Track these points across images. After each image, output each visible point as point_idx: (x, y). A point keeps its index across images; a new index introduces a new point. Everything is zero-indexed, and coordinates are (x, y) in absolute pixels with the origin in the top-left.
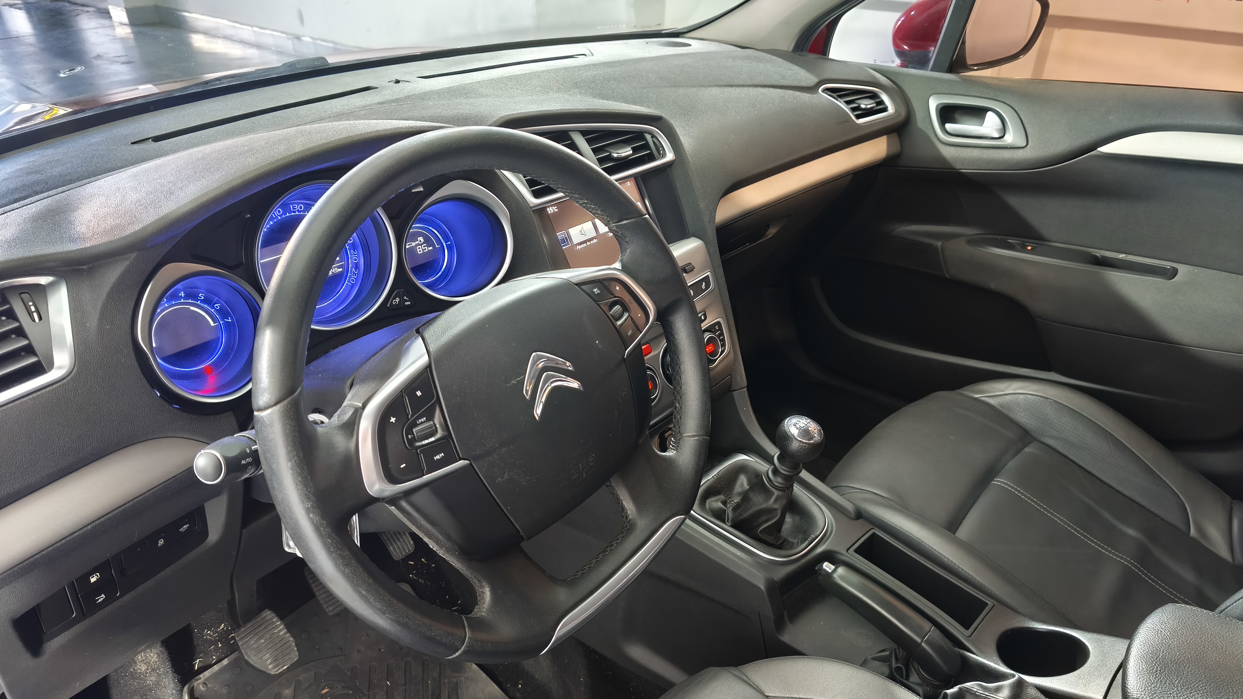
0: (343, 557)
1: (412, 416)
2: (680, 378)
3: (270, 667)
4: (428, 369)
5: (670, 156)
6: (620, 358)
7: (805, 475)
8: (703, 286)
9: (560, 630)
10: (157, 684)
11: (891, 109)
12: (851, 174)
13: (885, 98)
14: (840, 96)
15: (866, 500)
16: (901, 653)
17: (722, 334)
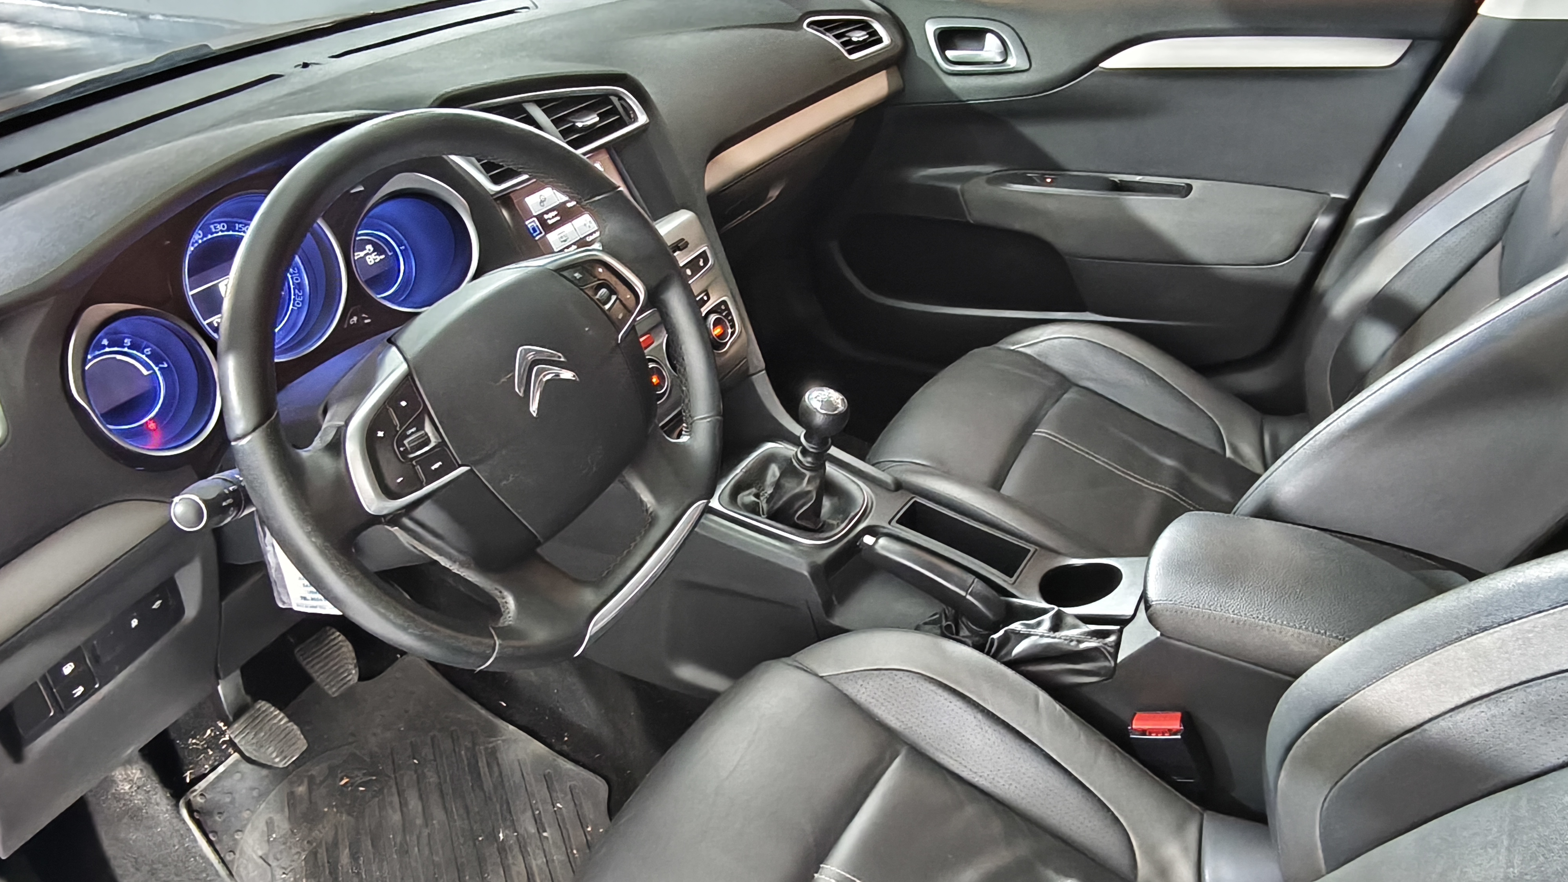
0: (355, 578)
1: (401, 428)
2: (683, 359)
3: (277, 760)
4: (409, 377)
5: (642, 119)
6: (614, 343)
7: (834, 451)
8: (701, 264)
9: (592, 629)
10: (148, 801)
11: (886, 40)
12: (852, 118)
13: (877, 26)
14: (828, 30)
15: (907, 471)
16: (950, 611)
17: (730, 313)
